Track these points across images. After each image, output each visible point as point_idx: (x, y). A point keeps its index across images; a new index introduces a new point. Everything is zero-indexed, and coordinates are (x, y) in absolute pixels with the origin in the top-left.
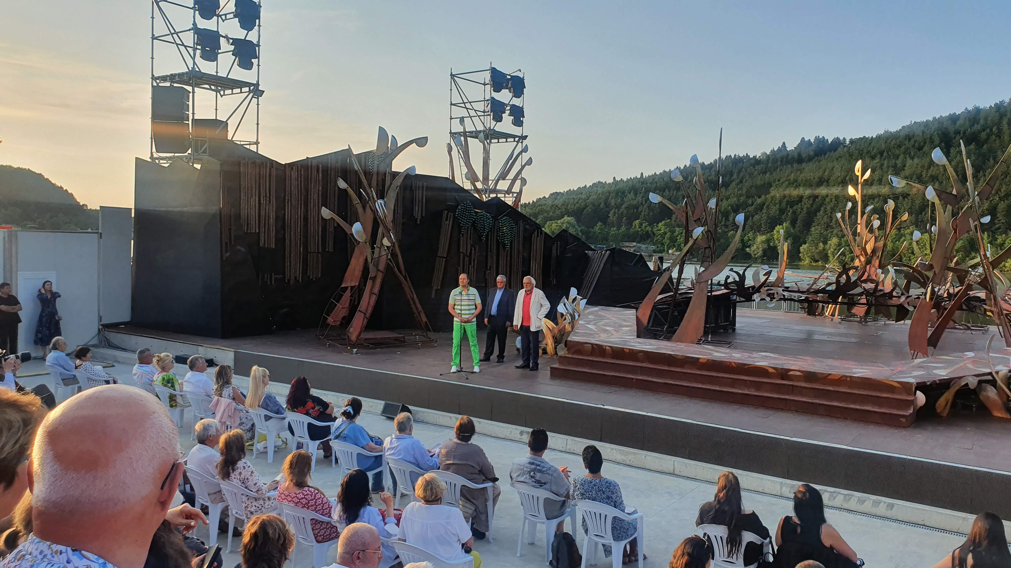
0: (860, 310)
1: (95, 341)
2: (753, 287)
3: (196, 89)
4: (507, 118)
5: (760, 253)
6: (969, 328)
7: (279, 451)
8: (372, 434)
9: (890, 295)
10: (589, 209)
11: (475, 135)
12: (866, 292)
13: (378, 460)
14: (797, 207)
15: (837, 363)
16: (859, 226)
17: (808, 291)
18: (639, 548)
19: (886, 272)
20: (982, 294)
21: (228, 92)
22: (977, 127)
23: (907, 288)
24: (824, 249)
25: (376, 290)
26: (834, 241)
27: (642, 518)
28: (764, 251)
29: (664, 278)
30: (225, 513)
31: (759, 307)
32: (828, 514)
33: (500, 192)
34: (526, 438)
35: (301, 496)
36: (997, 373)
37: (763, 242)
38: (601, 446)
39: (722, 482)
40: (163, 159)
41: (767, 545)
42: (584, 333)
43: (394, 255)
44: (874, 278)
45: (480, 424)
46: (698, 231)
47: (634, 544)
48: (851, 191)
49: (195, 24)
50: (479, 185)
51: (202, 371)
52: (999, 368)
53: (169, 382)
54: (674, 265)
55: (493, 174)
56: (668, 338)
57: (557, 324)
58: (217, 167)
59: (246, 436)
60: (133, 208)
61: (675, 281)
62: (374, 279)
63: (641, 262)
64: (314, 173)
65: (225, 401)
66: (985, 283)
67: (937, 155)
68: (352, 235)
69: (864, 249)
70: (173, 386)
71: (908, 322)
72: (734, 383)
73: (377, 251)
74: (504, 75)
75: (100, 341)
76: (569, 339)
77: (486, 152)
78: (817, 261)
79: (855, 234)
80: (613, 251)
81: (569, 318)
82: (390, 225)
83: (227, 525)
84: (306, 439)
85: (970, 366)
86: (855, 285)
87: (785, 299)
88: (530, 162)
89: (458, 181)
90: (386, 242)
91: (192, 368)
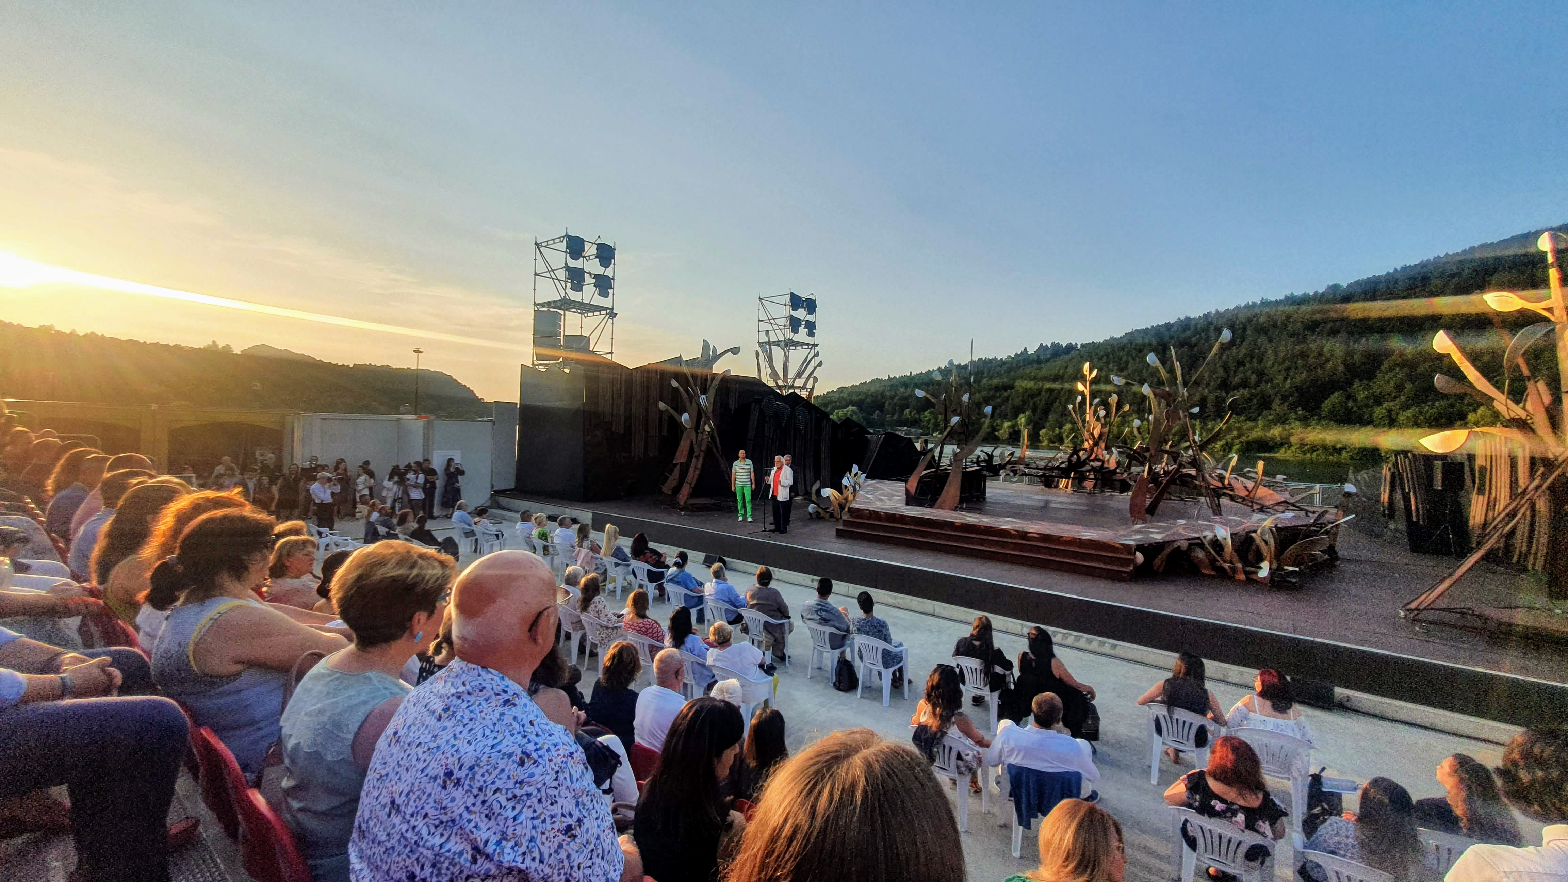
0: (1089, 484)
1: (488, 504)
2: (999, 465)
3: (567, 312)
4: (803, 331)
5: (1006, 436)
6: (1182, 500)
7: (625, 590)
8: (698, 579)
9: (1114, 472)
10: (869, 400)
11: (778, 343)
12: (1093, 469)
13: (701, 600)
14: (1037, 399)
15: (1067, 527)
16: (1087, 416)
17: (1045, 468)
18: (905, 673)
19: (1110, 453)
20: (1193, 472)
21: (590, 314)
22: (1188, 333)
23: (1129, 467)
24: (1060, 433)
25: (699, 466)
26: (1068, 426)
27: (906, 650)
28: (1010, 434)
29: (929, 456)
30: (583, 638)
31: (1005, 480)
32: (1056, 650)
33: (797, 387)
34: (816, 585)
35: (641, 625)
36: (1205, 537)
37: (1009, 427)
38: (872, 592)
39: (976, 624)
40: (541, 365)
41: (1009, 675)
42: (862, 501)
43: (713, 438)
44: (1101, 457)
45: (777, 572)
46: (955, 420)
47: (901, 670)
48: (1080, 387)
49: (566, 264)
50: (780, 383)
51: (568, 527)
52: (1206, 533)
53: (543, 536)
54: (935, 447)
55: (791, 374)
56: (931, 506)
57: (841, 493)
58: (582, 372)
59: (601, 579)
60: (518, 402)
61: (937, 458)
62: (697, 457)
63: (910, 443)
64: (654, 374)
65: (584, 551)
66: (1195, 463)
67: (1151, 359)
68: (681, 422)
69: (1092, 434)
70: (546, 540)
71: (1130, 493)
72: (982, 542)
73: (700, 435)
74: (800, 298)
75: (492, 504)
76: (851, 506)
77: (786, 357)
78: (1054, 443)
79: (1084, 421)
80: (888, 435)
81: (851, 489)
82: (710, 415)
83: (585, 648)
84: (646, 582)
85: (1181, 531)
86: (1084, 463)
87: (1026, 474)
88: (820, 364)
89: (764, 380)
90: (707, 428)
91: (561, 525)
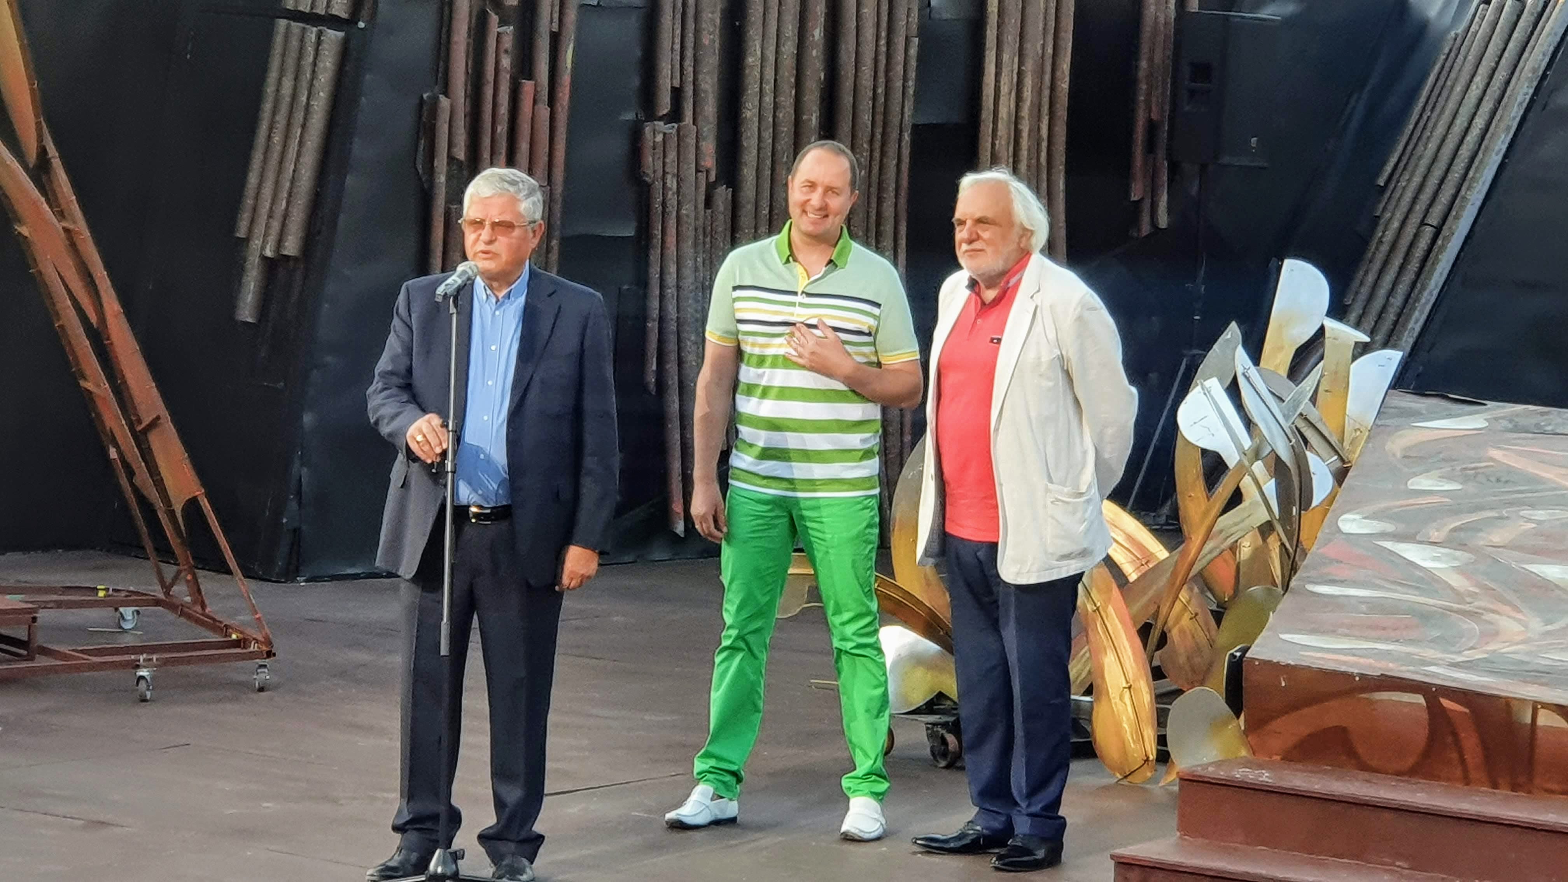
42: (1374, 606)
57: (1174, 533)
81: (1261, 491)
